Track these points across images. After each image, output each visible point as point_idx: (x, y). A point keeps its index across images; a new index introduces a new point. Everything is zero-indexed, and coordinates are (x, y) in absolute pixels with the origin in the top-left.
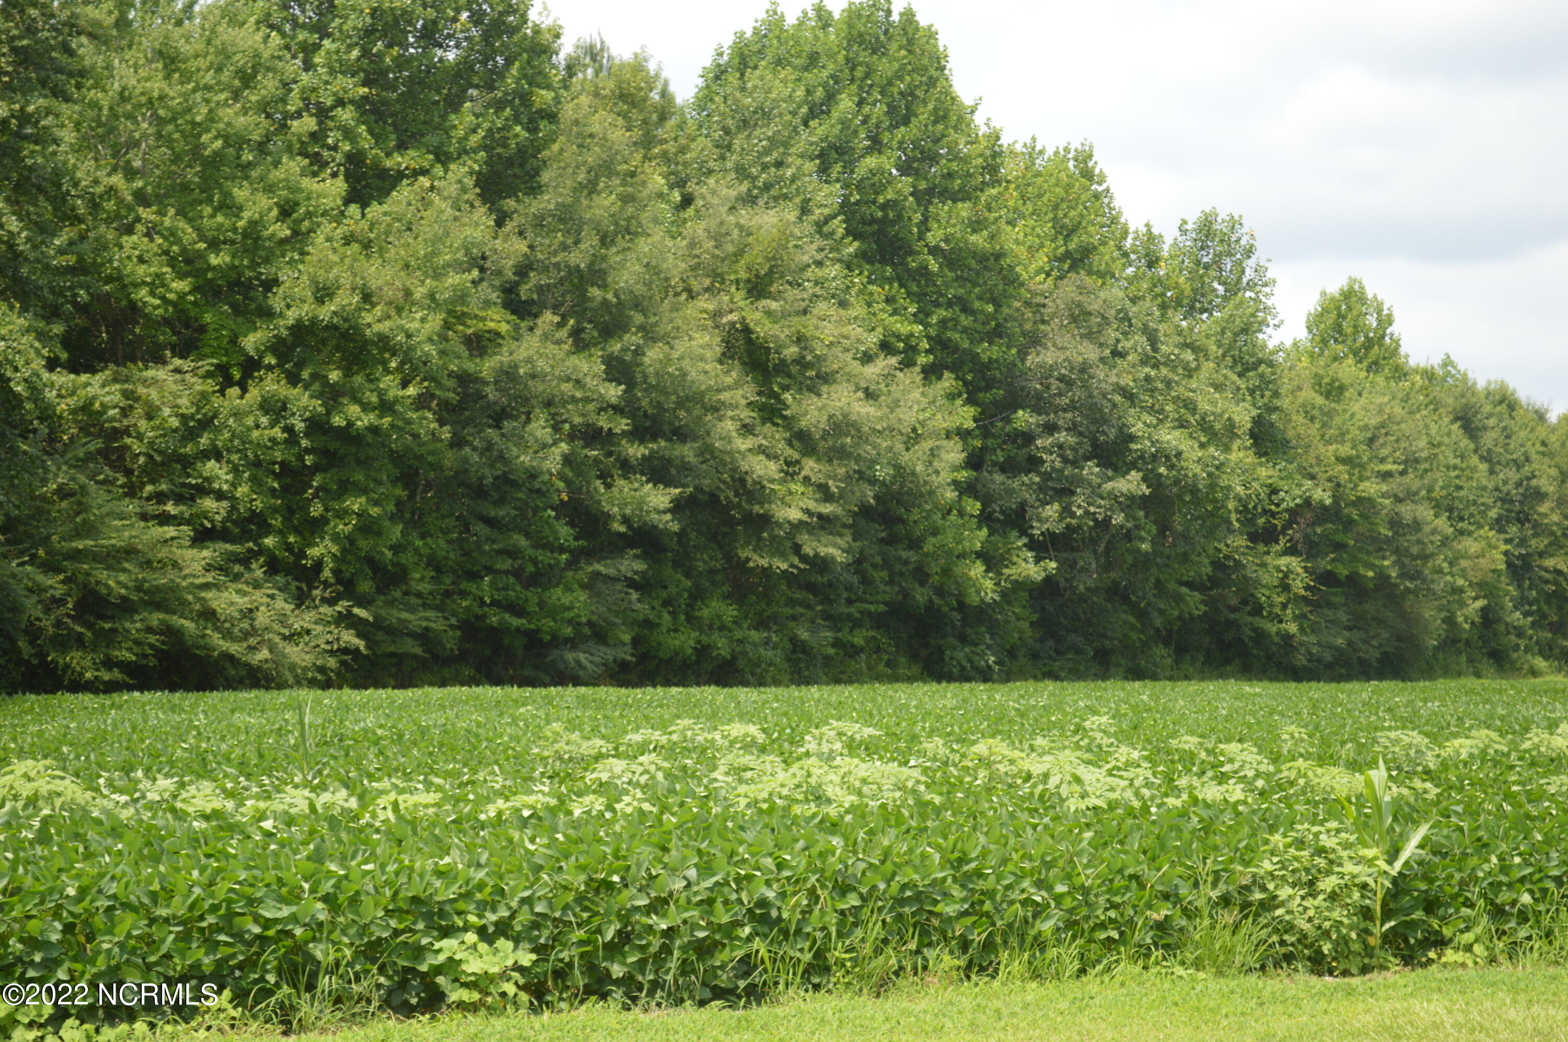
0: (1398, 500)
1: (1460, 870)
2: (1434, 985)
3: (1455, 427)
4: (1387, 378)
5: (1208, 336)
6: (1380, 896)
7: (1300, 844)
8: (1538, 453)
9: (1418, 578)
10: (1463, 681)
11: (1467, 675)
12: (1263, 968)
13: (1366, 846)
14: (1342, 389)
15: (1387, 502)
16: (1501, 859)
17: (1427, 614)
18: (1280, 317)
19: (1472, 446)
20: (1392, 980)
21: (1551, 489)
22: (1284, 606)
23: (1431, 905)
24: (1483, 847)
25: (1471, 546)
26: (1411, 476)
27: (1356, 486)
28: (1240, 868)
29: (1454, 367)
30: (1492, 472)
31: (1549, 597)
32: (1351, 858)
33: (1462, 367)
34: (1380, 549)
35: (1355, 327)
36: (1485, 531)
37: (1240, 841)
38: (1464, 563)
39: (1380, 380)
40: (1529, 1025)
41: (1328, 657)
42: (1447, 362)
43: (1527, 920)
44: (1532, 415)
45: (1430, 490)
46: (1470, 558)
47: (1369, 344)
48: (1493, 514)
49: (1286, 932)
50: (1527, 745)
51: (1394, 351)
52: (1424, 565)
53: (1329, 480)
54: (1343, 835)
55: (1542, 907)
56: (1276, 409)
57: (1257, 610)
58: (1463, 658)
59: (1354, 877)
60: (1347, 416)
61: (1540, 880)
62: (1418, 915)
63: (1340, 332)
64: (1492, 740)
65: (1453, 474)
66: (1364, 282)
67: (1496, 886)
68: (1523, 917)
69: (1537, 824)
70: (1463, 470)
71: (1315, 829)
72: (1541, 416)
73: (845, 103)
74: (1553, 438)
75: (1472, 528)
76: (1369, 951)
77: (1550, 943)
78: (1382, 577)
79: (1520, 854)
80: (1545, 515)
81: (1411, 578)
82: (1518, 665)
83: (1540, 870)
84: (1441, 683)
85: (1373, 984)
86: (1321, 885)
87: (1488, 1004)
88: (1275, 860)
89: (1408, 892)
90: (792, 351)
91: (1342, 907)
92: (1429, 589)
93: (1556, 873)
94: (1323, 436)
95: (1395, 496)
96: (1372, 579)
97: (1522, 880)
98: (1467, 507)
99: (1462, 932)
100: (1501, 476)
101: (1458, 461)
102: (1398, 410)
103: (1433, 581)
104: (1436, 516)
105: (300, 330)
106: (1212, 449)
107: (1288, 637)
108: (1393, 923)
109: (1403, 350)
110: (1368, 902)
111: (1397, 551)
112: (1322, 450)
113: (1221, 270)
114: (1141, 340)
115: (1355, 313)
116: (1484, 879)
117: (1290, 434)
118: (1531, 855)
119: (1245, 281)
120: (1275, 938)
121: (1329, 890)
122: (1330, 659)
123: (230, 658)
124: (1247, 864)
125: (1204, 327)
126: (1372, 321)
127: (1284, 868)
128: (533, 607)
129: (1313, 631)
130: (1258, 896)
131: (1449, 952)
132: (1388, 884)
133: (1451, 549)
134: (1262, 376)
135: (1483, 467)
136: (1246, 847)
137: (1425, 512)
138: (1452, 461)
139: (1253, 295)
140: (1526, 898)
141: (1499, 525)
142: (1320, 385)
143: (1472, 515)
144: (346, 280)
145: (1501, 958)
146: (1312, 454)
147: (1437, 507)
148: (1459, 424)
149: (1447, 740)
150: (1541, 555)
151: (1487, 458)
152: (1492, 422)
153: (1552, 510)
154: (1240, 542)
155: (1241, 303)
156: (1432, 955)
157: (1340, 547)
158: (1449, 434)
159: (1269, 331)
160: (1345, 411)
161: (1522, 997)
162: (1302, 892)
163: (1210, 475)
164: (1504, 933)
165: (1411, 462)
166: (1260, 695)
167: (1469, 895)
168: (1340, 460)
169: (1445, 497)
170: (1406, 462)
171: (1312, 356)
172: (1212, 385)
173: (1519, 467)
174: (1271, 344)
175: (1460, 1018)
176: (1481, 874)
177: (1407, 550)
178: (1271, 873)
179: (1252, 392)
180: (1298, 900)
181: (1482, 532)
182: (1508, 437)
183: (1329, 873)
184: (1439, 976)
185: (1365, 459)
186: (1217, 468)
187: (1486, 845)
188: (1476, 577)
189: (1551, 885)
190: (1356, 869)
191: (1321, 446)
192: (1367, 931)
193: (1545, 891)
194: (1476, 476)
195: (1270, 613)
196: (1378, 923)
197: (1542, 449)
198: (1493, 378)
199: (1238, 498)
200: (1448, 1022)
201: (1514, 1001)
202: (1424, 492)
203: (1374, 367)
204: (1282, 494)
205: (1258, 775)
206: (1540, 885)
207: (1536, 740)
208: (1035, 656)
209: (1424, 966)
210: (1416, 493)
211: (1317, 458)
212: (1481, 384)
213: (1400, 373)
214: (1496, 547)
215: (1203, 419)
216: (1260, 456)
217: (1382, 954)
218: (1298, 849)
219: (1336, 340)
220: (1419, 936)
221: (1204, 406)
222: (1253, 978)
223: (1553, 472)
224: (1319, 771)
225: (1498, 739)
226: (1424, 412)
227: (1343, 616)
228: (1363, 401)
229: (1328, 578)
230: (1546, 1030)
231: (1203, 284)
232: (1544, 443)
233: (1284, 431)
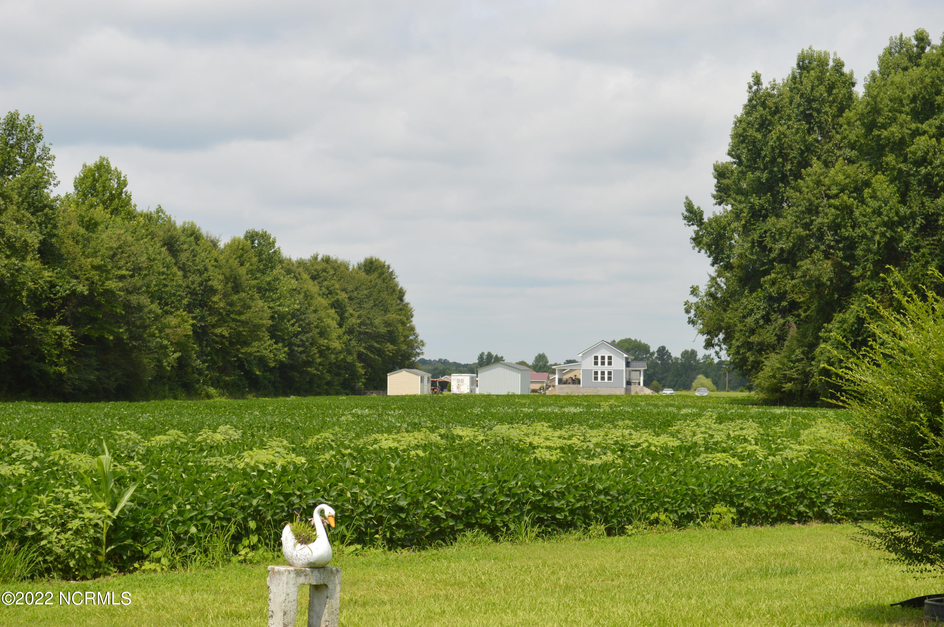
0: (129, 292)
1: (154, 514)
2: (136, 583)
3: (164, 249)
4: (123, 219)
5: (12, 190)
6: (105, 531)
7: (57, 501)
8: (213, 266)
9: (140, 340)
10: (166, 401)
11: (168, 398)
12: (32, 577)
13: (97, 500)
14: (96, 224)
15: (122, 293)
16: (179, 507)
17: (145, 361)
18: (58, 179)
19: (173, 261)
20: (111, 581)
21: (220, 287)
22: (59, 356)
23: (136, 536)
24: (168, 500)
25: (172, 320)
26: (137, 278)
27: (103, 283)
28: (20, 517)
29: (164, 214)
30: (185, 276)
31: (218, 351)
32: (88, 508)
34: (118, 322)
35: (104, 187)
36: (181, 312)
37: (18, 499)
38: (168, 331)
39: (118, 219)
40: (192, 605)
41: (85, 387)
42: (159, 210)
43: (193, 542)
44: (209, 243)
45: (148, 286)
46: (172, 328)
47: (112, 198)
48: (185, 302)
49: (48, 554)
50: (199, 439)
51: (128, 202)
52: (145, 331)
53: (87, 279)
54: (83, 494)
55: (202, 535)
56: (55, 235)
57: (42, 359)
58: (167, 388)
59: (90, 520)
60: (99, 241)
61: (202, 519)
62: (129, 541)
63: (95, 190)
64: (179, 436)
65: (162, 277)
66: (109, 160)
67: (175, 524)
68: (191, 541)
69: (200, 485)
70: (168, 275)
71: (66, 491)
72: (214, 244)
74: (221, 257)
75: (173, 310)
76: (98, 564)
77: (207, 556)
78: (118, 339)
79: (190, 504)
80: (216, 303)
81: (136, 340)
82: (199, 392)
83: (202, 513)
84: (153, 403)
85: (100, 584)
86: (70, 526)
87: (168, 594)
88: (41, 511)
89: (123, 528)
91: (82, 538)
92: (147, 346)
93: (210, 514)
94: (84, 252)
95: (127, 290)
96: (111, 341)
97: (191, 519)
98: (170, 297)
99: (155, 551)
100: (190, 279)
101: (165, 270)
102: (129, 238)
103: (149, 341)
104: (152, 302)
106: (13, 259)
107: (60, 374)
108: (113, 547)
109: (133, 202)
110: (98, 535)
111: (127, 323)
112: (83, 260)
113: (21, 149)
115: (103, 178)
116: (169, 519)
117: (63, 251)
118: (196, 504)
119: (36, 156)
120: (40, 559)
121: (74, 528)
122: (86, 388)
124: (23, 514)
125: (10, 184)
126: (114, 184)
127: (47, 515)
129: (76, 372)
130: (30, 533)
131: (147, 563)
132: (110, 523)
133: (160, 322)
134: (46, 215)
135: (180, 273)
136: (23, 503)
137: (144, 300)
138: (162, 270)
139: (41, 165)
140: (193, 530)
141: (189, 308)
142: (82, 221)
143: (173, 302)
145: (178, 566)
146: (77, 263)
147: (153, 297)
148: (166, 247)
149: (154, 436)
150: (214, 326)
151: (183, 268)
152: (185, 246)
153: (220, 299)
154: (32, 316)
155: (34, 170)
156: (136, 565)
157: (93, 320)
158: (160, 253)
159: (51, 187)
160: (97, 238)
161: (189, 588)
162: (58, 530)
163: (12, 275)
164: (180, 550)
165: (137, 269)
166: (42, 410)
167: (159, 529)
168: (95, 267)
169: (157, 291)
170: (133, 270)
171: (77, 204)
172: (14, 219)
173: (201, 274)
174: (52, 196)
175: (151, 602)
176: (167, 516)
177: (134, 323)
178: (39, 519)
179: (40, 225)
180: (55, 535)
181: (178, 313)
182: (195, 256)
183: (74, 518)
184: (140, 577)
185: (109, 267)
186: (17, 271)
187: (170, 499)
188: (175, 339)
189: (208, 522)
190: (92, 515)
191: (82, 259)
192: (97, 553)
193: (204, 525)
194: (175, 278)
195: (50, 361)
196: (104, 547)
197: (215, 263)
198: (187, 221)
199: (29, 290)
200: (144, 605)
201: (184, 591)
202: (144, 289)
203: (115, 212)
204: (58, 287)
205: (35, 458)
206: (201, 522)
207: (205, 436)
209: (131, 572)
210: (139, 289)
211: (80, 266)
212: (179, 224)
213: (131, 216)
214: (187, 322)
215: (8, 240)
216: (44, 265)
217: (107, 566)
218: (55, 504)
219: (92, 195)
220: (129, 554)
221: (9, 232)
222: (25, 584)
223: (221, 277)
224: (73, 456)
225: (183, 435)
226: (145, 240)
227: (94, 362)
228: (109, 232)
229: (85, 339)
230: (202, 607)
231: (10, 156)
232: (216, 260)
233: (60, 249)
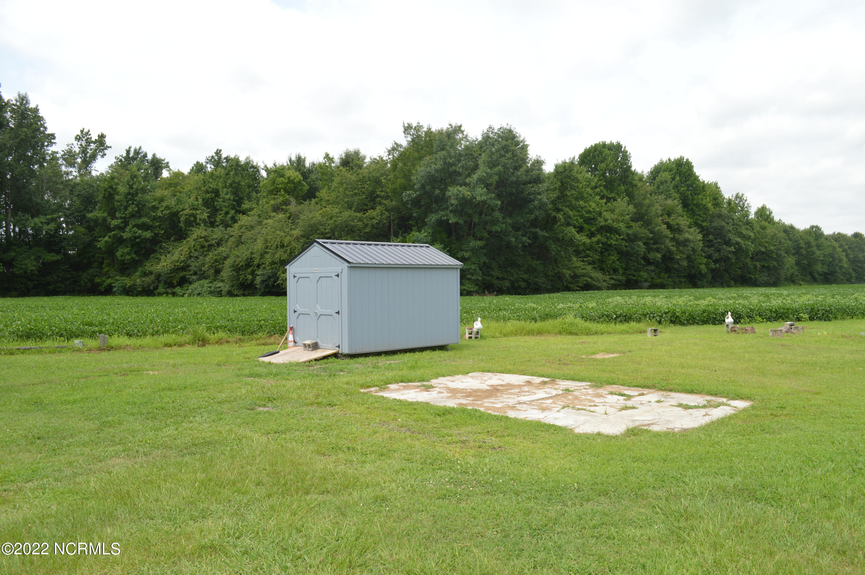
4: (772, 225)
9: (781, 266)
14: (764, 227)
15: (776, 251)
17: (782, 273)
18: (751, 213)
19: (788, 238)
21: (804, 246)
26: (779, 245)
27: (769, 247)
30: (792, 243)
31: (803, 269)
33: (783, 221)
34: (774, 260)
35: (765, 214)
36: (791, 256)
45: (783, 248)
46: (789, 262)
47: (768, 218)
48: (793, 252)
52: (782, 263)
53: (764, 246)
57: (750, 273)
58: (788, 282)
60: (767, 233)
63: (761, 215)
66: (766, 205)
70: (787, 243)
73: (678, 178)
74: (802, 235)
75: (789, 255)
78: (774, 266)
90: (676, 227)
105: (602, 227)
109: (774, 219)
111: (777, 261)
112: (763, 240)
113: (740, 205)
114: (731, 220)
115: (764, 211)
119: (745, 207)
123: (595, 285)
126: (768, 213)
128: (636, 275)
129: (761, 277)
133: (786, 260)
134: (750, 225)
135: (790, 242)
137: (782, 252)
141: (794, 254)
142: (760, 227)
143: (789, 253)
144: (610, 218)
147: (784, 251)
148: (785, 233)
150: (802, 260)
151: (791, 240)
153: (804, 251)
157: (766, 260)
158: (783, 236)
159: (749, 216)
168: (766, 242)
170: (778, 242)
171: (757, 220)
173: (797, 242)
174: (750, 218)
177: (779, 260)
182: (794, 235)
185: (771, 242)
188: (790, 266)
194: (789, 244)
195: (752, 273)
197: (800, 238)
199: (750, 251)
203: (769, 223)
204: (757, 250)
208: (711, 283)
210: (780, 249)
213: (774, 223)
214: (794, 259)
219: (760, 217)
223: (804, 243)
227: (767, 274)
228: (769, 230)
232: (800, 236)
